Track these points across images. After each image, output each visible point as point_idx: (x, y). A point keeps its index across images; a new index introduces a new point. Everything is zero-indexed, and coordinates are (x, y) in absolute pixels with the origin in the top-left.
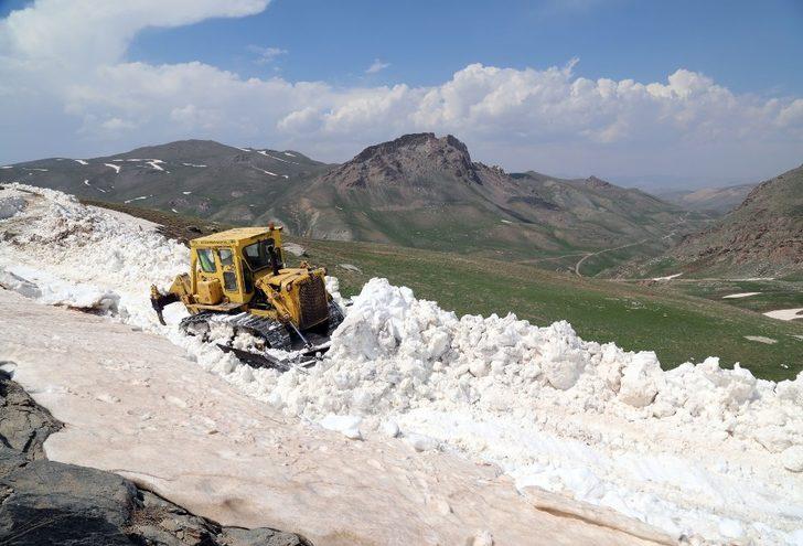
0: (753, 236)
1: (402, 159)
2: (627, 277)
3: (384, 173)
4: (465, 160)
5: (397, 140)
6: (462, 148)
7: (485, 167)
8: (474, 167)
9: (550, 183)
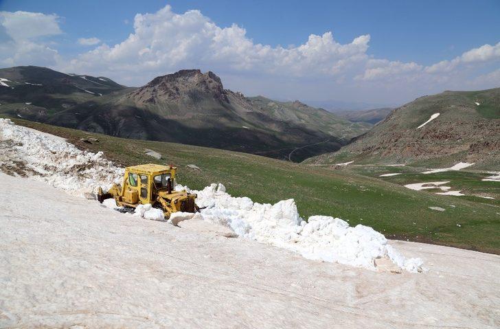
0: (393, 140)
1: (179, 86)
2: (322, 163)
3: (168, 94)
4: (220, 87)
5: (176, 73)
6: (218, 80)
7: (231, 92)
8: (225, 93)
9: (271, 104)
